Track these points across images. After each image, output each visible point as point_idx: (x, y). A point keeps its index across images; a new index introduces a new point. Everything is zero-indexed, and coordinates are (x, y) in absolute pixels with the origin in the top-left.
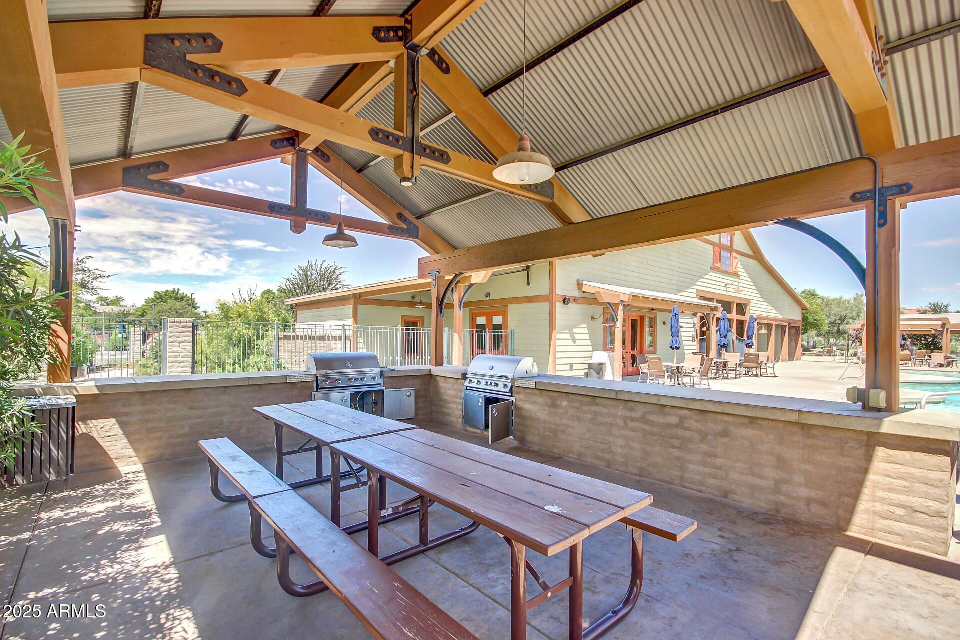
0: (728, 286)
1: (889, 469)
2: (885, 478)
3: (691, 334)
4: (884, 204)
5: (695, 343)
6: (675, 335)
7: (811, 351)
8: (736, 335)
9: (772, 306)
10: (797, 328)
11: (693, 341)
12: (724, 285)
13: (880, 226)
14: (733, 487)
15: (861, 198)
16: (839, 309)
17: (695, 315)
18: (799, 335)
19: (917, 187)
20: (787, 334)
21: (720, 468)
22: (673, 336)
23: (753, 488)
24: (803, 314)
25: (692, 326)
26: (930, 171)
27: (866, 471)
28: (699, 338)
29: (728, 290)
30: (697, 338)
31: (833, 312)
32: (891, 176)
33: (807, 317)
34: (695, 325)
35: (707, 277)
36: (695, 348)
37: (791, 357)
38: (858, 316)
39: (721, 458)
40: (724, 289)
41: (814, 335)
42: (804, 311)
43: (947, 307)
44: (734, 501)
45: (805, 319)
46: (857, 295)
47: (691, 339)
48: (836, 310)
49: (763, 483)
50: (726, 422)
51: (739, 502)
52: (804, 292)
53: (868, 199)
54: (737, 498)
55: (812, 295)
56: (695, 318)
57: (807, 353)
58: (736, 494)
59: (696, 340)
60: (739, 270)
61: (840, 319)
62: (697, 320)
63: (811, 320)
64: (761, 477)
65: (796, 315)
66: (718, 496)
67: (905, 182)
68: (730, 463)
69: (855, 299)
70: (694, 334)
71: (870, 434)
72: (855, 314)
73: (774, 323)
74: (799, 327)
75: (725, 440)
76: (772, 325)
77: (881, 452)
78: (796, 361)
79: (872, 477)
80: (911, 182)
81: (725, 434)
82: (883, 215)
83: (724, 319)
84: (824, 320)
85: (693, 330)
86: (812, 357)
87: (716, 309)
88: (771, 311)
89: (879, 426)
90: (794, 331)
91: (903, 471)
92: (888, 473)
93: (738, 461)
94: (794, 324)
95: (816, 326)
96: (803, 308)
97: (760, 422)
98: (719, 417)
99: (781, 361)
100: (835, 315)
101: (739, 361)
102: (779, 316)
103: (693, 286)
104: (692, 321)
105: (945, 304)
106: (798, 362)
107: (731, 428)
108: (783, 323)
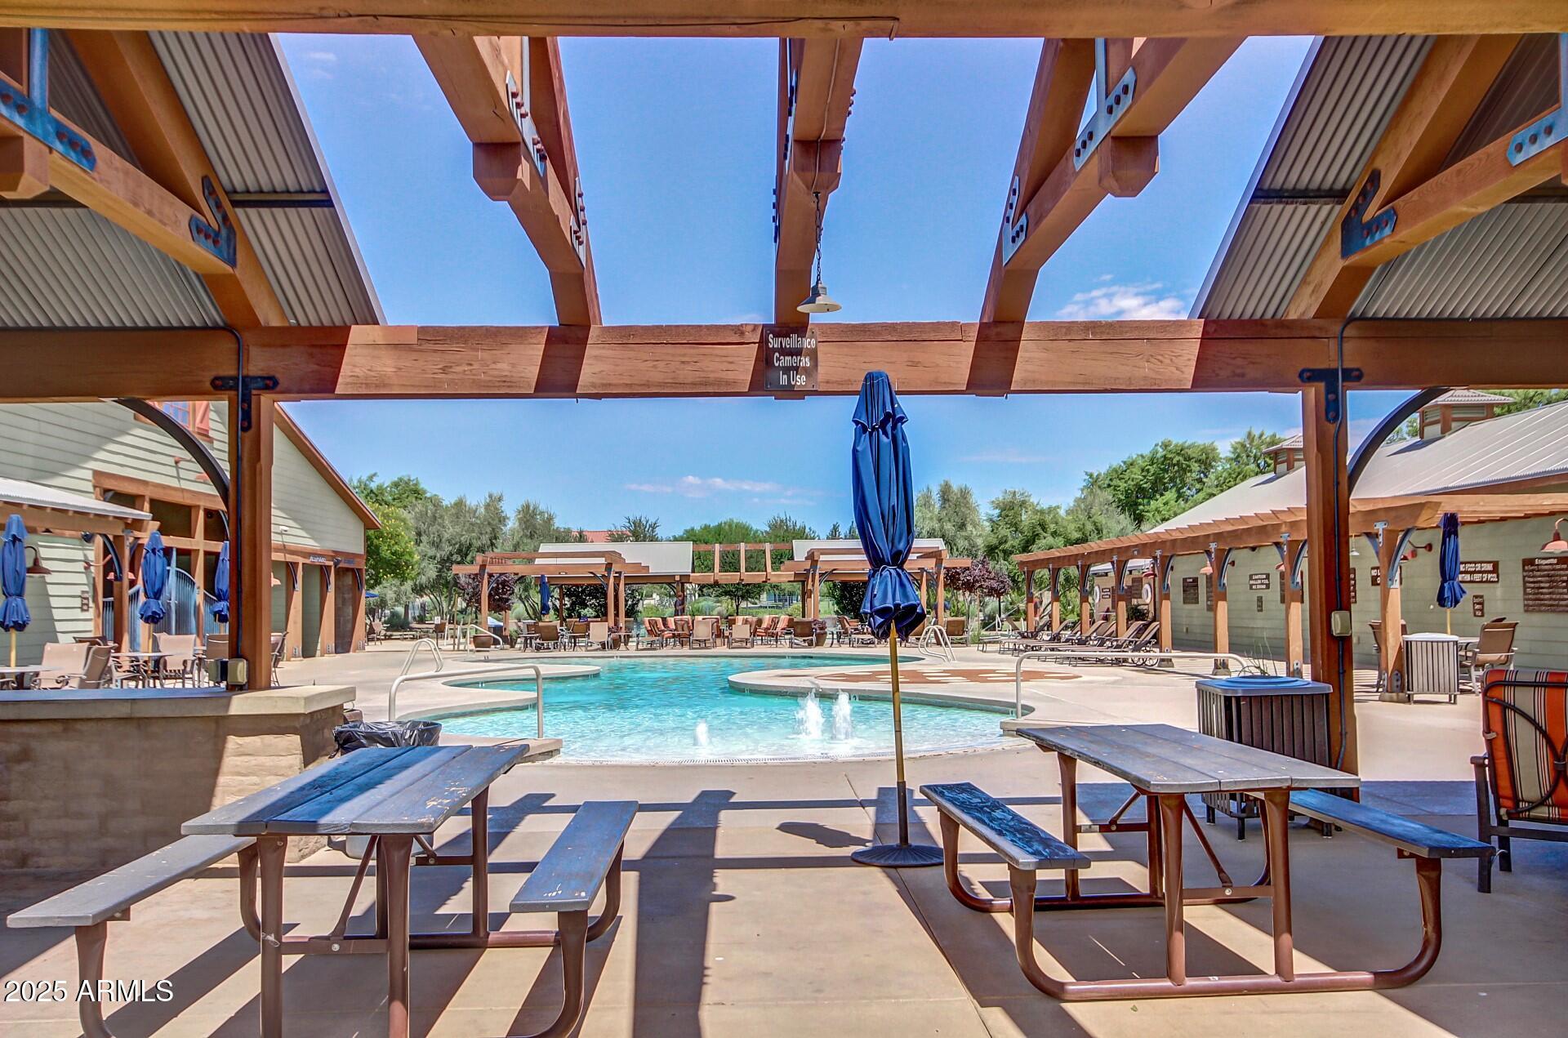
0: (181, 464)
1: (239, 763)
2: (235, 777)
3: (77, 591)
4: (246, 399)
5: (91, 614)
6: (12, 591)
7: (411, 629)
8: (202, 591)
9: (295, 520)
10: (355, 573)
11: (84, 608)
12: (171, 461)
13: (245, 429)
14: (37, 845)
15: (222, 386)
16: (458, 529)
17: (88, 539)
18: (360, 589)
19: (283, 383)
20: (332, 588)
21: (15, 818)
22: (7, 594)
23: (66, 836)
24: (367, 538)
25: (80, 567)
26: (297, 365)
27: (216, 772)
28: (101, 600)
29: (183, 474)
30: (95, 600)
31: (446, 536)
32: (258, 363)
33: (377, 547)
34: (88, 566)
35: (127, 439)
36: (90, 626)
37: (343, 643)
38: (492, 544)
39: (16, 799)
40: (173, 472)
41: (409, 589)
42: (371, 532)
43: (654, 527)
44: (38, 867)
45: (372, 550)
46: (490, 496)
47: (77, 602)
48: (450, 531)
49: (82, 825)
50: (23, 735)
51: (44, 867)
52: (396, 485)
53: (231, 388)
54: (42, 861)
55: (408, 492)
56: (88, 546)
57: (396, 634)
58: (39, 854)
59: (91, 604)
60: (212, 425)
61: (459, 552)
62: (93, 552)
63: (385, 553)
64: (80, 815)
65: (351, 541)
66: (11, 868)
67: (272, 373)
68: (31, 804)
69: (487, 506)
70: (86, 588)
71: (218, 720)
72: (485, 539)
73: (301, 560)
74: (360, 570)
75: (23, 767)
76: (295, 565)
77: (233, 742)
78: (354, 651)
79: (222, 780)
80: (278, 376)
81: (25, 756)
82: (247, 415)
83: (154, 551)
84: (411, 554)
85: (83, 579)
86: (405, 642)
87: (137, 524)
88: (291, 531)
89: (228, 706)
90: (348, 580)
91: (254, 762)
92: (237, 769)
93: (46, 797)
94: (349, 562)
95: (397, 567)
96: (368, 524)
97: (78, 726)
98: (15, 728)
99: (318, 653)
100: (449, 541)
101: (191, 653)
102: (310, 543)
103: (85, 462)
104: (79, 555)
105: (652, 520)
106: (359, 654)
107: (34, 744)
108: (322, 561)
